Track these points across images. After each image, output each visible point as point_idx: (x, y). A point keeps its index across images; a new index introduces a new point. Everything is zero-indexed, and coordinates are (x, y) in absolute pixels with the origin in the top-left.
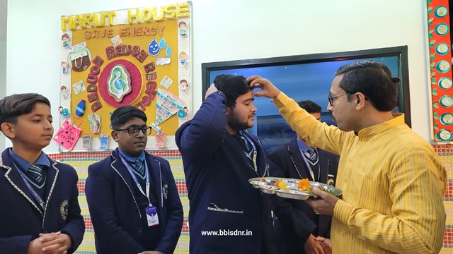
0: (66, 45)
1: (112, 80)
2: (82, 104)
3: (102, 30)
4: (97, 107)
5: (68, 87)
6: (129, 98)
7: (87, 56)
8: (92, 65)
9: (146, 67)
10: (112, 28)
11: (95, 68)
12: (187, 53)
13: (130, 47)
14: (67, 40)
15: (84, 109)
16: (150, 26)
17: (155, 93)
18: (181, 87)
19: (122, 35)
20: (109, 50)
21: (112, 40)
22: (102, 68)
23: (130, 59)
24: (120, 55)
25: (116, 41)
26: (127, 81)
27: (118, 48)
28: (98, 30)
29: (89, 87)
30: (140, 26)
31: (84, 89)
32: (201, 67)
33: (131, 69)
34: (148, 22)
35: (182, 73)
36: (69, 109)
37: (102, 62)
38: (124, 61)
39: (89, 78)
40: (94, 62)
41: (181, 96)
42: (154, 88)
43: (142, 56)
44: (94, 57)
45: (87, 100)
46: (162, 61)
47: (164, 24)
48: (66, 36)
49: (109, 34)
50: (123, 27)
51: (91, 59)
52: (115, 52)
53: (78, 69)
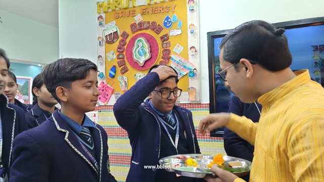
0: (101, 24)
1: (136, 49)
2: (114, 69)
3: (127, 11)
4: (125, 71)
5: (103, 56)
6: (149, 63)
7: (117, 32)
8: (120, 38)
9: (162, 38)
10: (135, 9)
11: (122, 41)
12: (195, 25)
13: (149, 22)
14: (102, 20)
15: (115, 72)
16: (165, 5)
17: (169, 58)
18: (190, 52)
19: (143, 14)
20: (133, 26)
21: (135, 18)
22: (128, 41)
23: (149, 32)
24: (141, 30)
25: (138, 18)
26: (147, 50)
27: (140, 24)
28: (124, 11)
29: (118, 56)
30: (156, 6)
31: (115, 57)
32: (206, 35)
33: (150, 40)
34: (162, 2)
35: (192, 41)
36: (104, 72)
37: (128, 36)
38: (145, 33)
39: (119, 48)
40: (121, 36)
41: (191, 60)
42: (169, 55)
43: (158, 29)
44: (122, 32)
45: (117, 65)
46: (174, 32)
48: (100, 17)
49: (133, 14)
50: (143, 8)
51: (119, 33)
52: (137, 27)
53: (110, 42)
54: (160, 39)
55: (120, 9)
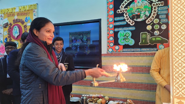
0: (2, 19)
2: (6, 39)
4: (10, 40)
5: (2, 33)
6: (19, 37)
7: (8, 23)
8: (9, 26)
11: (10, 27)
14: (2, 17)
16: (26, 12)
19: (18, 15)
21: (15, 17)
22: (12, 27)
23: (20, 24)
24: (17, 22)
25: (16, 17)
26: (18, 31)
30: (23, 12)
31: (7, 34)
33: (20, 27)
34: (25, 11)
36: (2, 40)
37: (12, 25)
38: (18, 24)
39: (8, 30)
43: (23, 23)
45: (7, 37)
46: (29, 24)
47: (29, 11)
49: (13, 15)
50: (18, 13)
51: (9, 24)
52: (15, 21)
53: (5, 27)
54: (23, 27)
55: (9, 13)
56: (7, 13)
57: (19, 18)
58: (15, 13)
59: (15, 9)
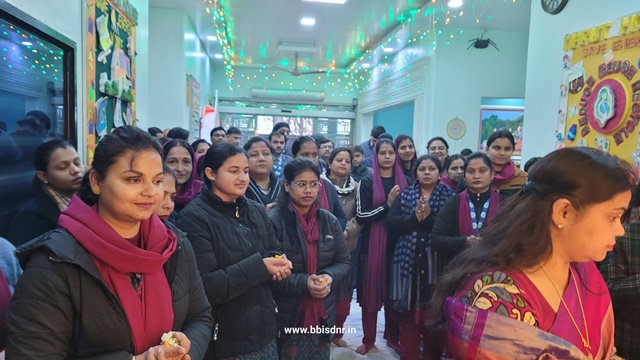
0: (566, 67)
1: (598, 103)
2: (574, 129)
3: (597, 45)
4: (586, 132)
5: (564, 111)
6: (611, 124)
7: (582, 77)
8: (586, 86)
9: (633, 86)
11: (587, 89)
13: (620, 62)
14: (567, 61)
15: (575, 133)
17: (639, 117)
19: (615, 49)
20: (601, 68)
21: (605, 56)
22: (593, 88)
23: (619, 78)
24: (610, 73)
25: (609, 57)
26: (611, 105)
27: (610, 64)
28: (593, 45)
29: (581, 110)
30: (633, 36)
31: (577, 112)
33: (617, 91)
36: (563, 133)
37: (593, 83)
38: (611, 80)
39: (582, 100)
40: (587, 82)
43: (630, 73)
44: (588, 77)
45: (577, 123)
48: (566, 57)
49: (602, 50)
50: (617, 40)
51: (585, 79)
52: (606, 69)
53: (573, 91)
54: (630, 87)
55: (590, 43)
56: (582, 46)
57: (618, 59)
58: (607, 42)
59: (609, 27)
